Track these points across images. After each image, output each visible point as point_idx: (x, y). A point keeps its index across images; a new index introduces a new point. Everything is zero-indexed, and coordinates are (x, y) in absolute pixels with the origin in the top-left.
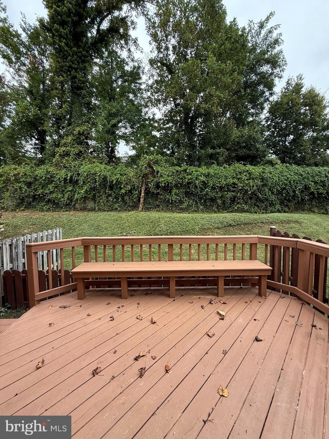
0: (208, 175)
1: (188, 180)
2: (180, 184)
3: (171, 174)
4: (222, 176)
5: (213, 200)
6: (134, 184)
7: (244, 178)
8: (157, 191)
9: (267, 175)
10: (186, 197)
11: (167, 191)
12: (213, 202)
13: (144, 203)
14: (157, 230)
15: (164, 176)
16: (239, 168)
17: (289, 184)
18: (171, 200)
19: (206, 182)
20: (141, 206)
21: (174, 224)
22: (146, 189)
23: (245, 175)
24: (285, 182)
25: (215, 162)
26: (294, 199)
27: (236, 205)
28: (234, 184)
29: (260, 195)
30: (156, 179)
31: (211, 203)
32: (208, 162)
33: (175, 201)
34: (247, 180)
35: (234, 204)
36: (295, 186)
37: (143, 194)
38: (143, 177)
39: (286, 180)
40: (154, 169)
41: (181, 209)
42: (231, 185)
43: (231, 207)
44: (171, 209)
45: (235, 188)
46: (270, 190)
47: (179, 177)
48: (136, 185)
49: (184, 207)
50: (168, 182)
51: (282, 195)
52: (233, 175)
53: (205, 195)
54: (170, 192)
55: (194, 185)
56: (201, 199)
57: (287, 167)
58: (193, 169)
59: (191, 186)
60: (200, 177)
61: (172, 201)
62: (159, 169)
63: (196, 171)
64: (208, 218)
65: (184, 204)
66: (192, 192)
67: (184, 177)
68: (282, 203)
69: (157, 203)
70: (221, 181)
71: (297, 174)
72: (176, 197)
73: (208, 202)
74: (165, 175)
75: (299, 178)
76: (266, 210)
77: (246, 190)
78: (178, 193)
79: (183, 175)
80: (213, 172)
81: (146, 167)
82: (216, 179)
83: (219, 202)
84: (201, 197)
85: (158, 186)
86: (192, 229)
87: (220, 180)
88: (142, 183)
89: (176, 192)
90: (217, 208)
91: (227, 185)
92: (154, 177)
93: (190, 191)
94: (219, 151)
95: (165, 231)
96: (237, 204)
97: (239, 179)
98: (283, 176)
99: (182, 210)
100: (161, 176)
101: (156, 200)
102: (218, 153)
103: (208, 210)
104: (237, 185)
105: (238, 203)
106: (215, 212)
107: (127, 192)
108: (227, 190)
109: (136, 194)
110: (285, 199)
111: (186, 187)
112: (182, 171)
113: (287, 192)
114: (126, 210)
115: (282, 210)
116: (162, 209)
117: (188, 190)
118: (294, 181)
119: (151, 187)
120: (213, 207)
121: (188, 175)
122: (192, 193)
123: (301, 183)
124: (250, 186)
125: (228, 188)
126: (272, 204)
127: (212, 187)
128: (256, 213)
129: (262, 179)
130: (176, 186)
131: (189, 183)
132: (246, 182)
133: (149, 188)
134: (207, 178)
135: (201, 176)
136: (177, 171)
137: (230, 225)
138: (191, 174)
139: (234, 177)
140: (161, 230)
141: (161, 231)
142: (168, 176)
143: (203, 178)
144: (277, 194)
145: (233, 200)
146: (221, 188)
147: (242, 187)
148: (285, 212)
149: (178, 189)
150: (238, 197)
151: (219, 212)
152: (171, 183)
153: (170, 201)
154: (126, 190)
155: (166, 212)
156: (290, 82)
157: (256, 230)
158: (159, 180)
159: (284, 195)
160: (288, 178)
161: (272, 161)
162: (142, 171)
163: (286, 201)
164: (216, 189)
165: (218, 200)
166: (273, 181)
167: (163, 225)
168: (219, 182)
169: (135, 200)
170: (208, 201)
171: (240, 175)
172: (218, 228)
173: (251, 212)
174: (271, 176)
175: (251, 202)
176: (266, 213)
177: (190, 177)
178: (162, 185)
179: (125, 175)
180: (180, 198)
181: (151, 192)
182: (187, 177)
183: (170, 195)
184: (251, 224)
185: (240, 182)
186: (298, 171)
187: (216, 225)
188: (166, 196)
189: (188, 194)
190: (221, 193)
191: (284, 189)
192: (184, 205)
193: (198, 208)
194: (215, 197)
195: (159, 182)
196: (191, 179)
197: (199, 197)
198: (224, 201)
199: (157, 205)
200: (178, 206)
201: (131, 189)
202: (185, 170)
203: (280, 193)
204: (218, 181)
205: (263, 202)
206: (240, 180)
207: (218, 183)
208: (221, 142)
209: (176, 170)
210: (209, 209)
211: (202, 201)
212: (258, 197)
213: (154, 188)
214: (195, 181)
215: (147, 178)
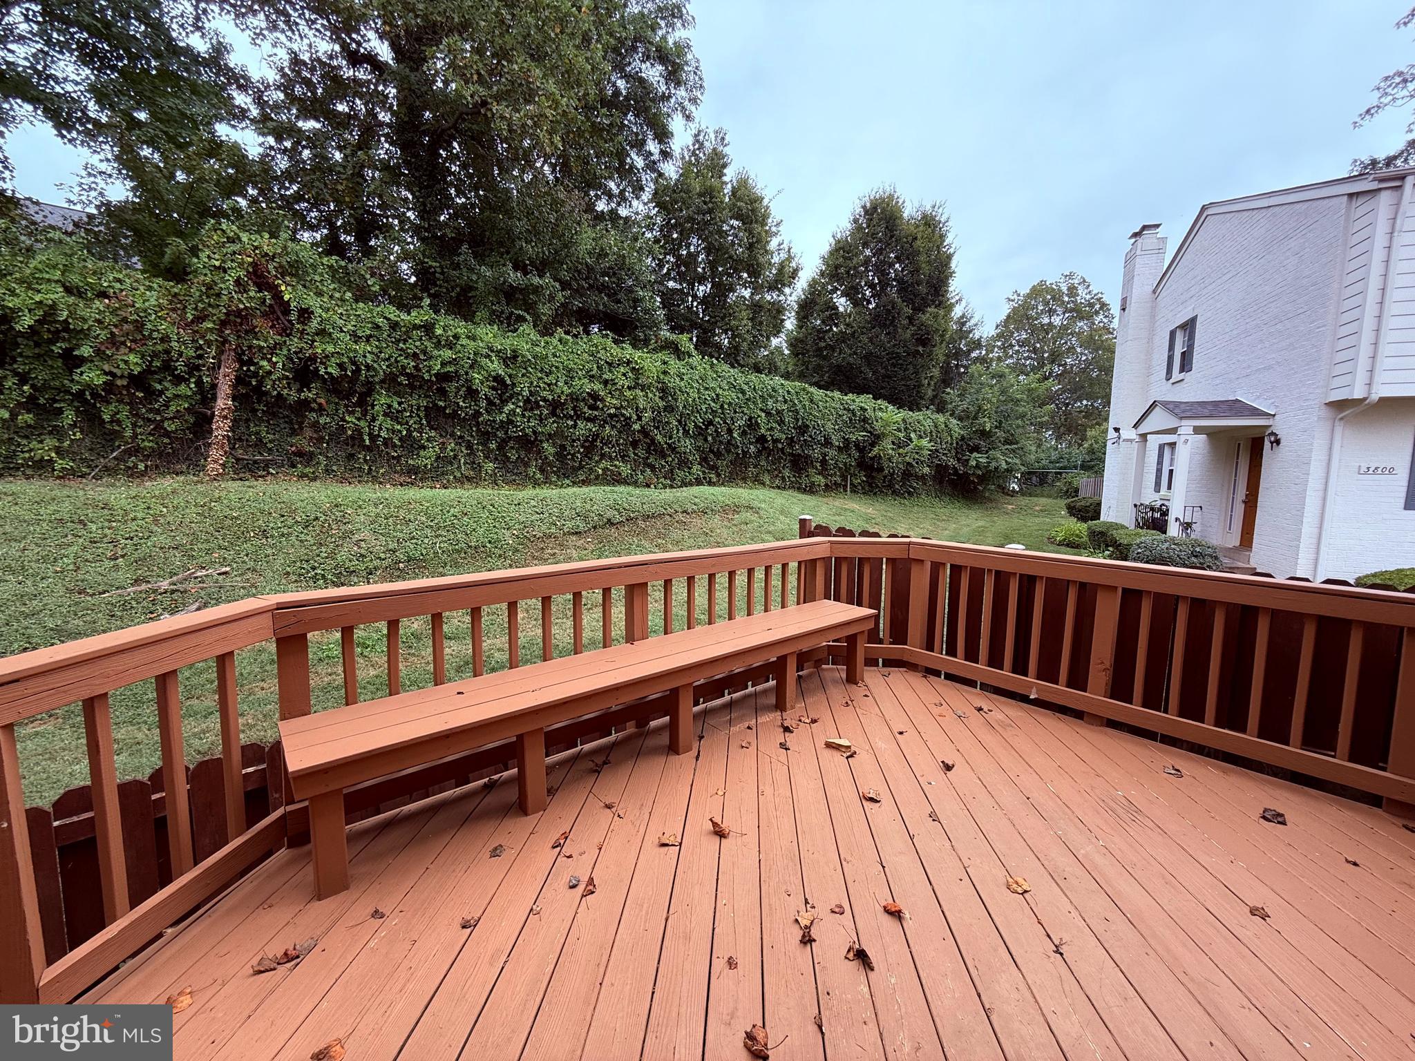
0: (511, 359)
1: (443, 364)
2: (409, 376)
3: (368, 332)
4: (557, 367)
5: (529, 443)
6: (167, 352)
7: (622, 382)
8: (300, 391)
9: (673, 382)
10: (432, 428)
11: (349, 400)
12: (529, 451)
13: (235, 440)
14: (342, 555)
15: (336, 335)
16: (605, 349)
17: (720, 411)
18: (370, 434)
19: (509, 382)
20: (215, 453)
21: (412, 526)
22: (240, 381)
23: (624, 375)
24: (713, 404)
25: (528, 317)
26: (729, 451)
27: (597, 462)
28: (594, 396)
29: (659, 437)
30: (295, 343)
31: (523, 454)
32: (502, 312)
33: (386, 442)
34: (629, 388)
35: (590, 459)
36: (732, 419)
37: (223, 402)
38: (223, 324)
39: (713, 400)
40: (287, 297)
41: (413, 471)
42: (584, 399)
43: (581, 467)
44: (370, 469)
45: (596, 408)
46: (679, 422)
47: (402, 349)
48: (181, 354)
49: (425, 466)
50: (354, 363)
51: (706, 440)
52: (591, 370)
53: (504, 425)
54: (362, 403)
55: (463, 386)
56: (486, 437)
57: (712, 365)
58: (459, 327)
59: (451, 387)
60: (484, 361)
61: (373, 438)
62: (312, 301)
63: (468, 337)
64: (533, 504)
65: (422, 453)
66: (455, 412)
67: (424, 352)
68: (704, 460)
69: (303, 442)
70: (556, 384)
71: (735, 387)
72: (389, 423)
73: (512, 448)
74: (342, 331)
75: (738, 398)
76: (671, 480)
77: (626, 419)
78: (398, 411)
79: (418, 343)
80: (528, 350)
81: (238, 282)
82: (540, 375)
83: (549, 449)
84: (487, 433)
85: (304, 372)
86: (490, 542)
87: (552, 379)
88: (221, 352)
89: (390, 406)
90: (542, 471)
91: (574, 398)
92: (286, 332)
93: (445, 408)
94: (536, 280)
95: (383, 556)
96: (601, 459)
97: (606, 382)
98: (707, 389)
99: (416, 475)
100: (322, 332)
101: (294, 433)
102: (537, 290)
103: (510, 477)
104: (602, 400)
105: (603, 456)
106: (536, 484)
107: (119, 382)
108: (572, 413)
109: (177, 396)
110: (711, 451)
111: (430, 388)
112: (416, 327)
113: (716, 431)
114: (109, 471)
115: (705, 478)
116: (328, 471)
117: (441, 404)
118: (730, 404)
119: (270, 373)
120: (527, 465)
121: (438, 345)
122: (454, 415)
123: (743, 412)
124: (637, 408)
125: (574, 409)
126: (684, 463)
127: (527, 401)
128: (648, 486)
129: (664, 391)
130: (390, 381)
131: (444, 377)
132: (628, 393)
133: (255, 374)
134: (507, 366)
135: (488, 356)
136: (394, 326)
137: (609, 520)
138: (450, 346)
139: (593, 376)
140: (363, 551)
141: (362, 556)
142: (356, 338)
143: (496, 366)
144: (694, 437)
145: (591, 445)
146: (555, 406)
147: (617, 408)
148: (710, 483)
149: (397, 394)
150: (603, 438)
151: (547, 481)
152: (368, 367)
153: (366, 438)
154: (111, 373)
155: (343, 480)
156: (701, 138)
157: (676, 534)
158: (312, 346)
159: (710, 438)
160: (717, 395)
161: (677, 345)
162: (218, 295)
163: (711, 456)
164: (541, 406)
165: (545, 445)
166: (687, 400)
167: (366, 534)
168: (549, 385)
169: (170, 426)
170: (511, 444)
171: (610, 371)
172: (577, 533)
173: (635, 484)
174: (682, 384)
175: (635, 454)
176: (671, 487)
177: (448, 354)
178: (330, 370)
179: (103, 295)
180: (408, 430)
181: (267, 393)
182: (436, 353)
183: (365, 413)
184: (661, 515)
185: (610, 393)
186: (735, 380)
187: (569, 524)
188: (343, 420)
189: (437, 417)
190: (554, 422)
191: (710, 423)
192: (426, 458)
193: (477, 467)
194: (534, 432)
195: (313, 358)
196: (453, 362)
197: (479, 430)
198: (563, 447)
199: (300, 454)
200: (398, 458)
201: (148, 372)
202: (428, 328)
203: (701, 432)
204: (545, 383)
205: (664, 456)
206: (609, 386)
207: (545, 389)
208: (544, 253)
209: (388, 319)
210: (516, 474)
211: (493, 446)
212: (653, 440)
213: (287, 378)
214: (467, 373)
215: (247, 332)
